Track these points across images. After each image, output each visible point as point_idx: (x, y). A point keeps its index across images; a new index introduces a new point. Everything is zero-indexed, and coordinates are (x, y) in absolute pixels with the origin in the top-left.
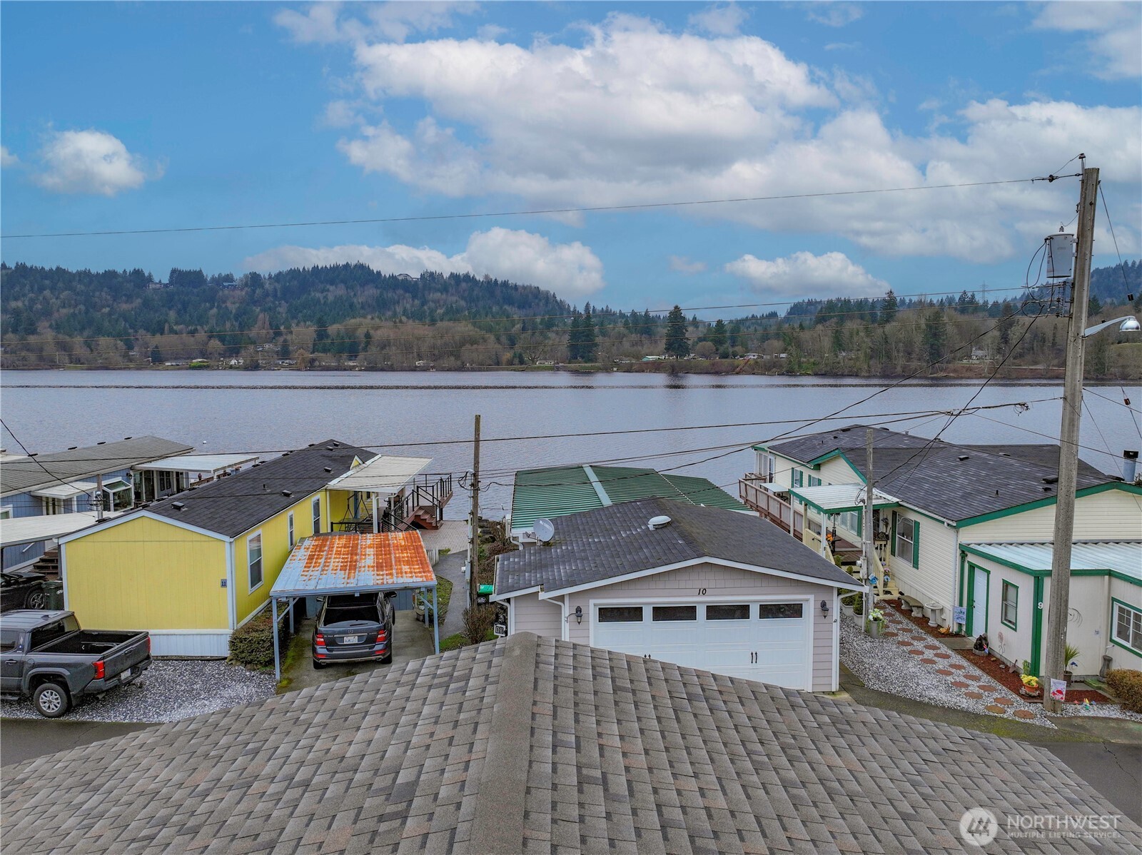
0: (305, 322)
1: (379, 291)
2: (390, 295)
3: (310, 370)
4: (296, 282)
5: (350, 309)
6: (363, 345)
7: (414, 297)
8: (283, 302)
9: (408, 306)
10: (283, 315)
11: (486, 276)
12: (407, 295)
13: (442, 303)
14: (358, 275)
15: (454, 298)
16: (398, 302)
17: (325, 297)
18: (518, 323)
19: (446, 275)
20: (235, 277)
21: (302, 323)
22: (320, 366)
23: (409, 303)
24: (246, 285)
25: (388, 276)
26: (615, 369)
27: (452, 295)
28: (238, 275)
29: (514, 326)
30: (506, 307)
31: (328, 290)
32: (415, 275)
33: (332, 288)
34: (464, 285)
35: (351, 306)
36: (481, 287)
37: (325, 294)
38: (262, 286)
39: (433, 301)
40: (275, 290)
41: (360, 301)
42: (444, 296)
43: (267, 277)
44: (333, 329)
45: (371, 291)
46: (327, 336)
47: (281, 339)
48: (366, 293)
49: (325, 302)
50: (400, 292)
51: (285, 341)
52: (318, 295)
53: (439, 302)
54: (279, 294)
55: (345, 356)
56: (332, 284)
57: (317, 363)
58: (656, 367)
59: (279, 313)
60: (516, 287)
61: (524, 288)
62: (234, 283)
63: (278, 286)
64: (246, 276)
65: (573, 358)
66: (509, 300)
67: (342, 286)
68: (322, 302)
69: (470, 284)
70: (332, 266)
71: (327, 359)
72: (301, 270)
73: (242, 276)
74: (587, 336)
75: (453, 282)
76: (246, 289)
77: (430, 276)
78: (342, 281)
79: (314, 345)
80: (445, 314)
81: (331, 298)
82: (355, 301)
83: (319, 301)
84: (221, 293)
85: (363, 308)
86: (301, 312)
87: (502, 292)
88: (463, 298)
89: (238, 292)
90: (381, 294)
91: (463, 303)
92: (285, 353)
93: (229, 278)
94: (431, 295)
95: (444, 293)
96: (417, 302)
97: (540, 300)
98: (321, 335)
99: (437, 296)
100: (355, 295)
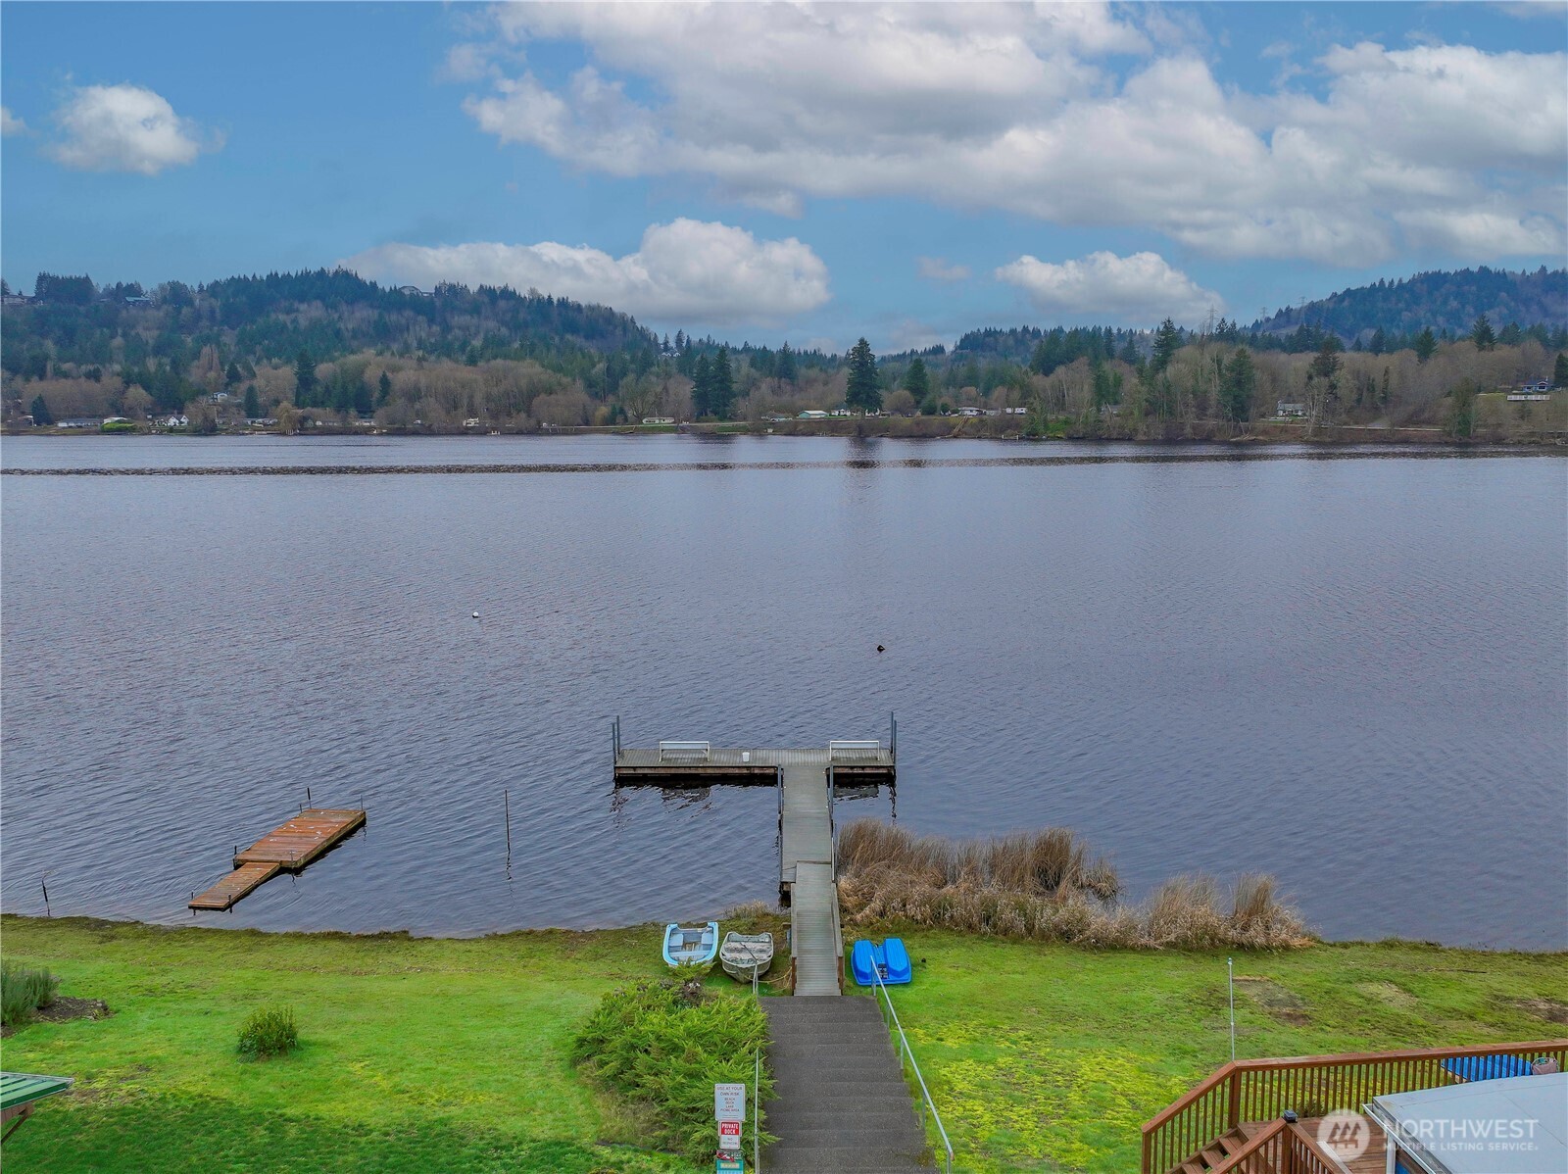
0: (269, 359)
1: (376, 312)
2: (393, 318)
3: (300, 434)
4: (244, 299)
5: (336, 340)
6: (377, 395)
7: (431, 321)
8: (226, 327)
9: (424, 335)
10: (232, 348)
11: (533, 291)
12: (420, 318)
13: (473, 330)
14: (342, 288)
15: (491, 324)
16: (408, 329)
17: (294, 321)
18: (599, 362)
19: (473, 288)
20: (145, 288)
21: (265, 361)
22: (315, 427)
23: (422, 330)
24: (164, 301)
25: (387, 290)
26: (770, 431)
27: (487, 318)
28: (150, 285)
29: (594, 366)
30: (569, 337)
31: (297, 310)
32: (427, 288)
33: (303, 307)
34: (502, 304)
35: (338, 333)
36: (528, 307)
37: (293, 316)
38: (190, 302)
39: (459, 328)
40: (212, 312)
41: (350, 327)
42: (475, 321)
43: (196, 289)
44: (323, 370)
45: (362, 315)
46: (315, 381)
47: (244, 386)
48: (358, 315)
49: (295, 327)
50: (409, 313)
51: (251, 390)
52: (282, 317)
53: (470, 328)
54: (218, 315)
55: (353, 412)
56: (302, 301)
57: (310, 423)
58: (832, 428)
59: (225, 344)
60: (579, 308)
61: (591, 308)
62: (142, 298)
63: (217, 304)
64: (162, 288)
65: (701, 415)
66: (571, 327)
67: (319, 303)
68: (291, 328)
69: (511, 302)
70: (300, 273)
71: (323, 417)
72: (250, 279)
73: (155, 287)
74: (722, 381)
75: (486, 300)
76: (165, 307)
77: (449, 290)
78: (318, 297)
79: (298, 395)
80: (485, 347)
81: (303, 323)
82: (342, 326)
83: (284, 326)
84: (124, 313)
85: (354, 337)
86: (260, 344)
87: (561, 315)
88: (504, 323)
89: (152, 313)
90: (381, 316)
91: (504, 331)
92: (252, 408)
93: (133, 290)
94: (456, 318)
95: (475, 316)
96: (436, 329)
97: (616, 327)
98: (306, 381)
99: (465, 320)
100: (340, 317)
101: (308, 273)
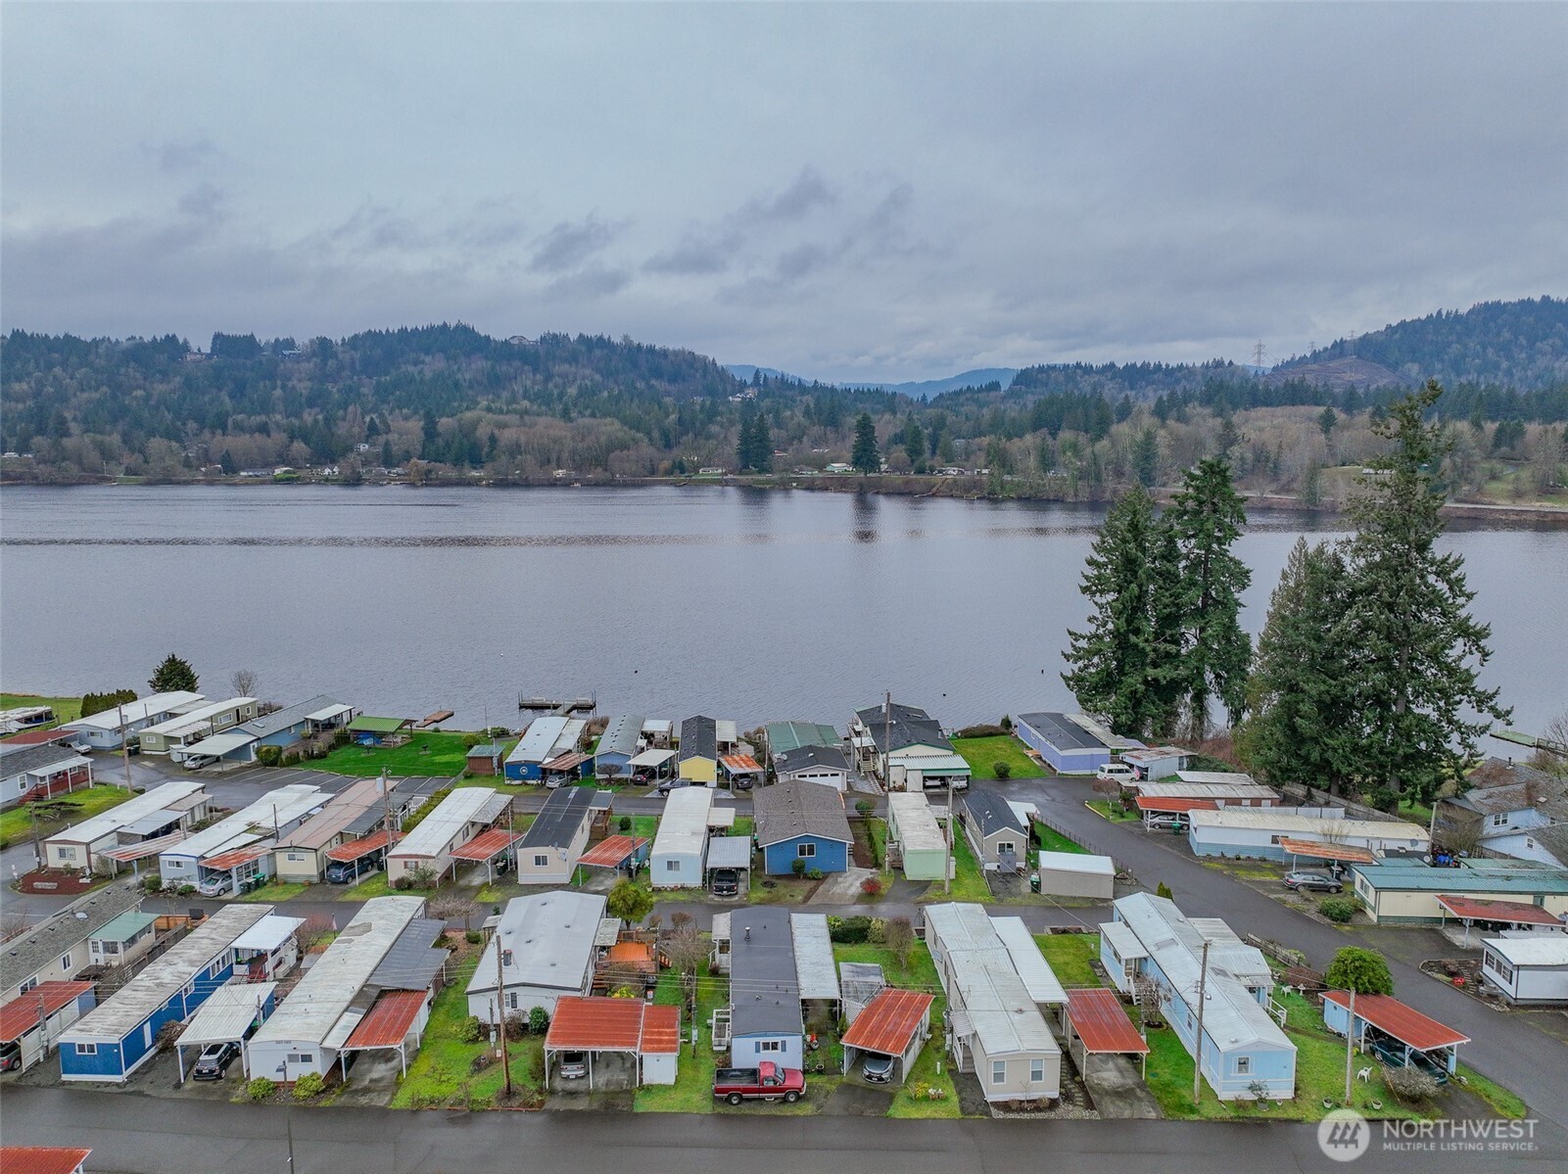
0: (401, 409)
1: (489, 363)
2: (504, 368)
3: (426, 485)
4: (380, 349)
5: (455, 389)
6: (486, 449)
7: (535, 371)
8: (366, 378)
9: (528, 383)
10: (370, 398)
11: (626, 338)
12: (526, 368)
13: (571, 378)
14: (461, 341)
15: (587, 372)
16: (516, 378)
17: (420, 372)
19: (573, 336)
20: (297, 343)
21: (398, 412)
22: (438, 480)
23: (528, 380)
24: (314, 354)
25: (499, 341)
27: (584, 366)
28: (303, 339)
29: (667, 416)
30: (654, 382)
31: (423, 362)
32: (533, 336)
33: (428, 359)
34: (598, 352)
35: (457, 385)
36: (620, 353)
37: (419, 367)
38: (334, 355)
39: (559, 376)
40: (353, 362)
41: (467, 377)
42: (573, 369)
43: (340, 342)
44: (445, 423)
45: (480, 364)
46: (439, 435)
47: (382, 439)
48: (473, 366)
49: (422, 379)
50: (517, 363)
51: (387, 443)
52: (411, 368)
53: (567, 377)
54: (357, 365)
55: (467, 465)
56: (427, 354)
57: (433, 476)
59: (364, 395)
60: (665, 353)
61: (676, 353)
62: (296, 352)
63: (357, 355)
64: (312, 342)
65: (745, 464)
66: (657, 373)
67: (441, 356)
68: (418, 378)
69: (606, 351)
70: (425, 327)
71: (446, 470)
72: (384, 333)
73: (307, 342)
75: (583, 348)
76: (315, 359)
77: (552, 339)
78: (440, 350)
79: (424, 449)
80: (579, 397)
81: (428, 374)
82: (460, 377)
83: (413, 377)
84: (282, 367)
85: (471, 387)
86: (392, 394)
87: (647, 361)
88: (598, 370)
89: (305, 365)
90: (493, 367)
91: (598, 377)
92: (388, 460)
93: (290, 343)
94: (557, 367)
95: (574, 365)
96: (539, 377)
97: (697, 371)
98: (430, 432)
99: (565, 368)
100: (459, 369)
101: (432, 327)
